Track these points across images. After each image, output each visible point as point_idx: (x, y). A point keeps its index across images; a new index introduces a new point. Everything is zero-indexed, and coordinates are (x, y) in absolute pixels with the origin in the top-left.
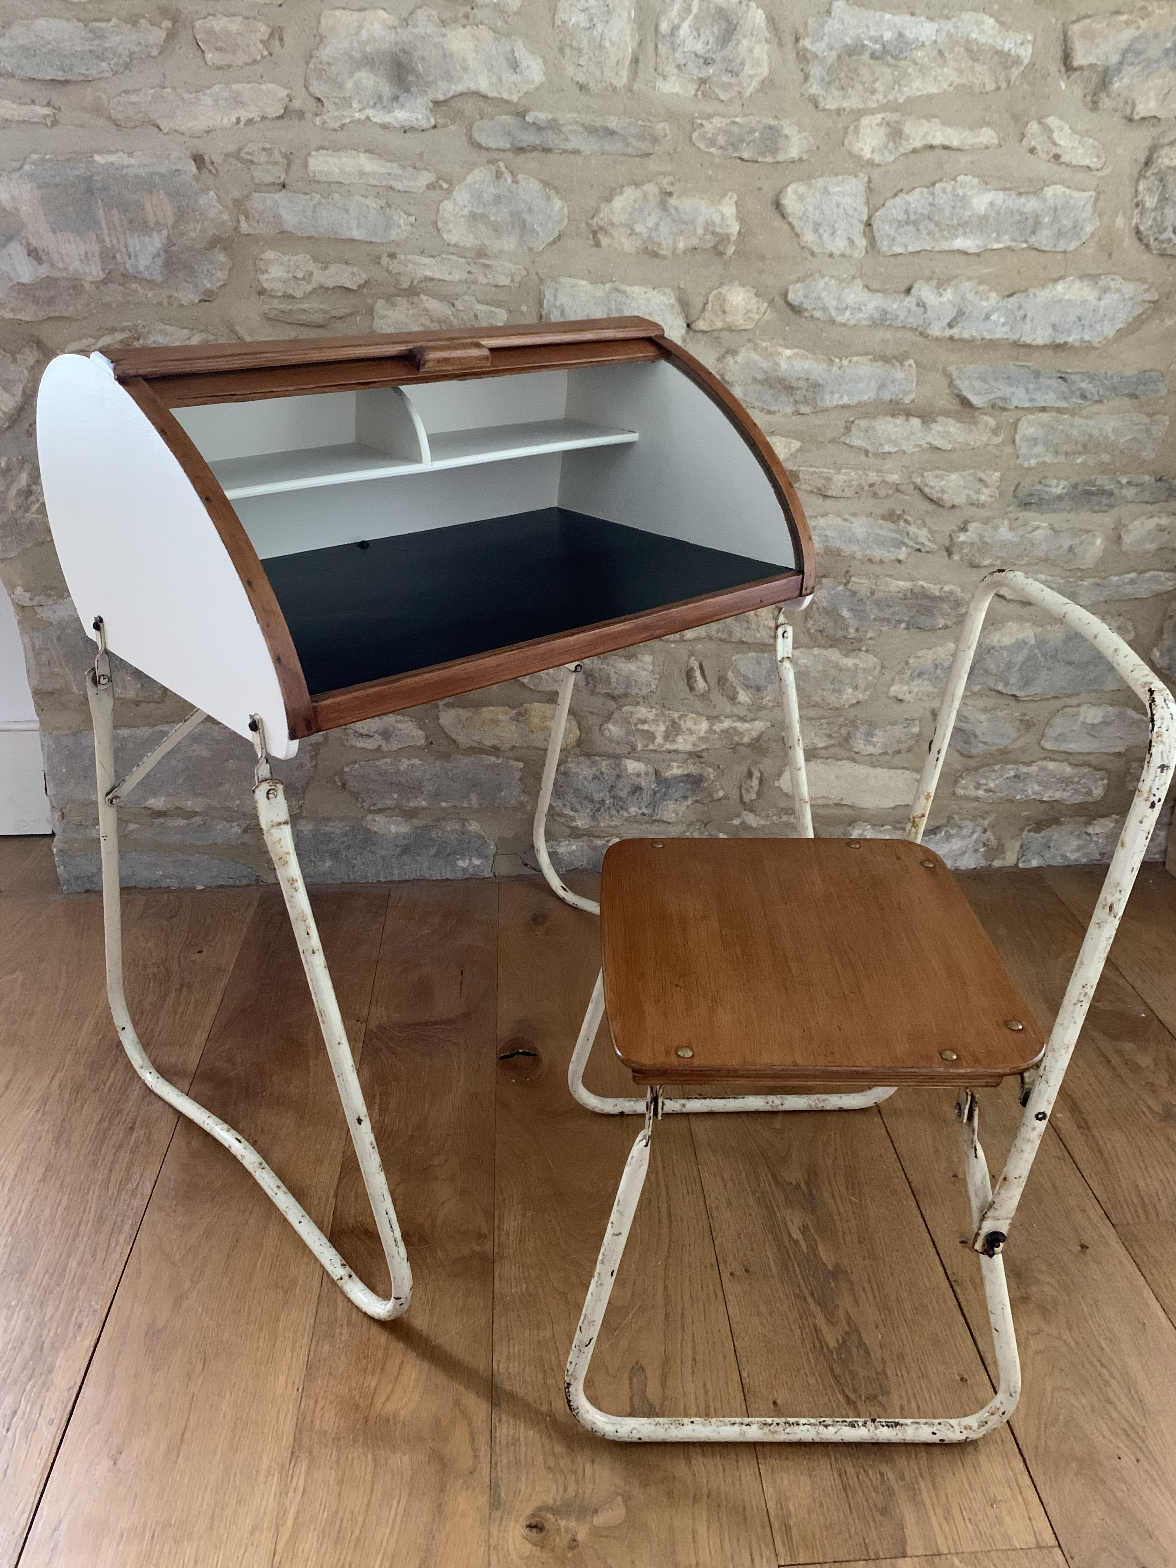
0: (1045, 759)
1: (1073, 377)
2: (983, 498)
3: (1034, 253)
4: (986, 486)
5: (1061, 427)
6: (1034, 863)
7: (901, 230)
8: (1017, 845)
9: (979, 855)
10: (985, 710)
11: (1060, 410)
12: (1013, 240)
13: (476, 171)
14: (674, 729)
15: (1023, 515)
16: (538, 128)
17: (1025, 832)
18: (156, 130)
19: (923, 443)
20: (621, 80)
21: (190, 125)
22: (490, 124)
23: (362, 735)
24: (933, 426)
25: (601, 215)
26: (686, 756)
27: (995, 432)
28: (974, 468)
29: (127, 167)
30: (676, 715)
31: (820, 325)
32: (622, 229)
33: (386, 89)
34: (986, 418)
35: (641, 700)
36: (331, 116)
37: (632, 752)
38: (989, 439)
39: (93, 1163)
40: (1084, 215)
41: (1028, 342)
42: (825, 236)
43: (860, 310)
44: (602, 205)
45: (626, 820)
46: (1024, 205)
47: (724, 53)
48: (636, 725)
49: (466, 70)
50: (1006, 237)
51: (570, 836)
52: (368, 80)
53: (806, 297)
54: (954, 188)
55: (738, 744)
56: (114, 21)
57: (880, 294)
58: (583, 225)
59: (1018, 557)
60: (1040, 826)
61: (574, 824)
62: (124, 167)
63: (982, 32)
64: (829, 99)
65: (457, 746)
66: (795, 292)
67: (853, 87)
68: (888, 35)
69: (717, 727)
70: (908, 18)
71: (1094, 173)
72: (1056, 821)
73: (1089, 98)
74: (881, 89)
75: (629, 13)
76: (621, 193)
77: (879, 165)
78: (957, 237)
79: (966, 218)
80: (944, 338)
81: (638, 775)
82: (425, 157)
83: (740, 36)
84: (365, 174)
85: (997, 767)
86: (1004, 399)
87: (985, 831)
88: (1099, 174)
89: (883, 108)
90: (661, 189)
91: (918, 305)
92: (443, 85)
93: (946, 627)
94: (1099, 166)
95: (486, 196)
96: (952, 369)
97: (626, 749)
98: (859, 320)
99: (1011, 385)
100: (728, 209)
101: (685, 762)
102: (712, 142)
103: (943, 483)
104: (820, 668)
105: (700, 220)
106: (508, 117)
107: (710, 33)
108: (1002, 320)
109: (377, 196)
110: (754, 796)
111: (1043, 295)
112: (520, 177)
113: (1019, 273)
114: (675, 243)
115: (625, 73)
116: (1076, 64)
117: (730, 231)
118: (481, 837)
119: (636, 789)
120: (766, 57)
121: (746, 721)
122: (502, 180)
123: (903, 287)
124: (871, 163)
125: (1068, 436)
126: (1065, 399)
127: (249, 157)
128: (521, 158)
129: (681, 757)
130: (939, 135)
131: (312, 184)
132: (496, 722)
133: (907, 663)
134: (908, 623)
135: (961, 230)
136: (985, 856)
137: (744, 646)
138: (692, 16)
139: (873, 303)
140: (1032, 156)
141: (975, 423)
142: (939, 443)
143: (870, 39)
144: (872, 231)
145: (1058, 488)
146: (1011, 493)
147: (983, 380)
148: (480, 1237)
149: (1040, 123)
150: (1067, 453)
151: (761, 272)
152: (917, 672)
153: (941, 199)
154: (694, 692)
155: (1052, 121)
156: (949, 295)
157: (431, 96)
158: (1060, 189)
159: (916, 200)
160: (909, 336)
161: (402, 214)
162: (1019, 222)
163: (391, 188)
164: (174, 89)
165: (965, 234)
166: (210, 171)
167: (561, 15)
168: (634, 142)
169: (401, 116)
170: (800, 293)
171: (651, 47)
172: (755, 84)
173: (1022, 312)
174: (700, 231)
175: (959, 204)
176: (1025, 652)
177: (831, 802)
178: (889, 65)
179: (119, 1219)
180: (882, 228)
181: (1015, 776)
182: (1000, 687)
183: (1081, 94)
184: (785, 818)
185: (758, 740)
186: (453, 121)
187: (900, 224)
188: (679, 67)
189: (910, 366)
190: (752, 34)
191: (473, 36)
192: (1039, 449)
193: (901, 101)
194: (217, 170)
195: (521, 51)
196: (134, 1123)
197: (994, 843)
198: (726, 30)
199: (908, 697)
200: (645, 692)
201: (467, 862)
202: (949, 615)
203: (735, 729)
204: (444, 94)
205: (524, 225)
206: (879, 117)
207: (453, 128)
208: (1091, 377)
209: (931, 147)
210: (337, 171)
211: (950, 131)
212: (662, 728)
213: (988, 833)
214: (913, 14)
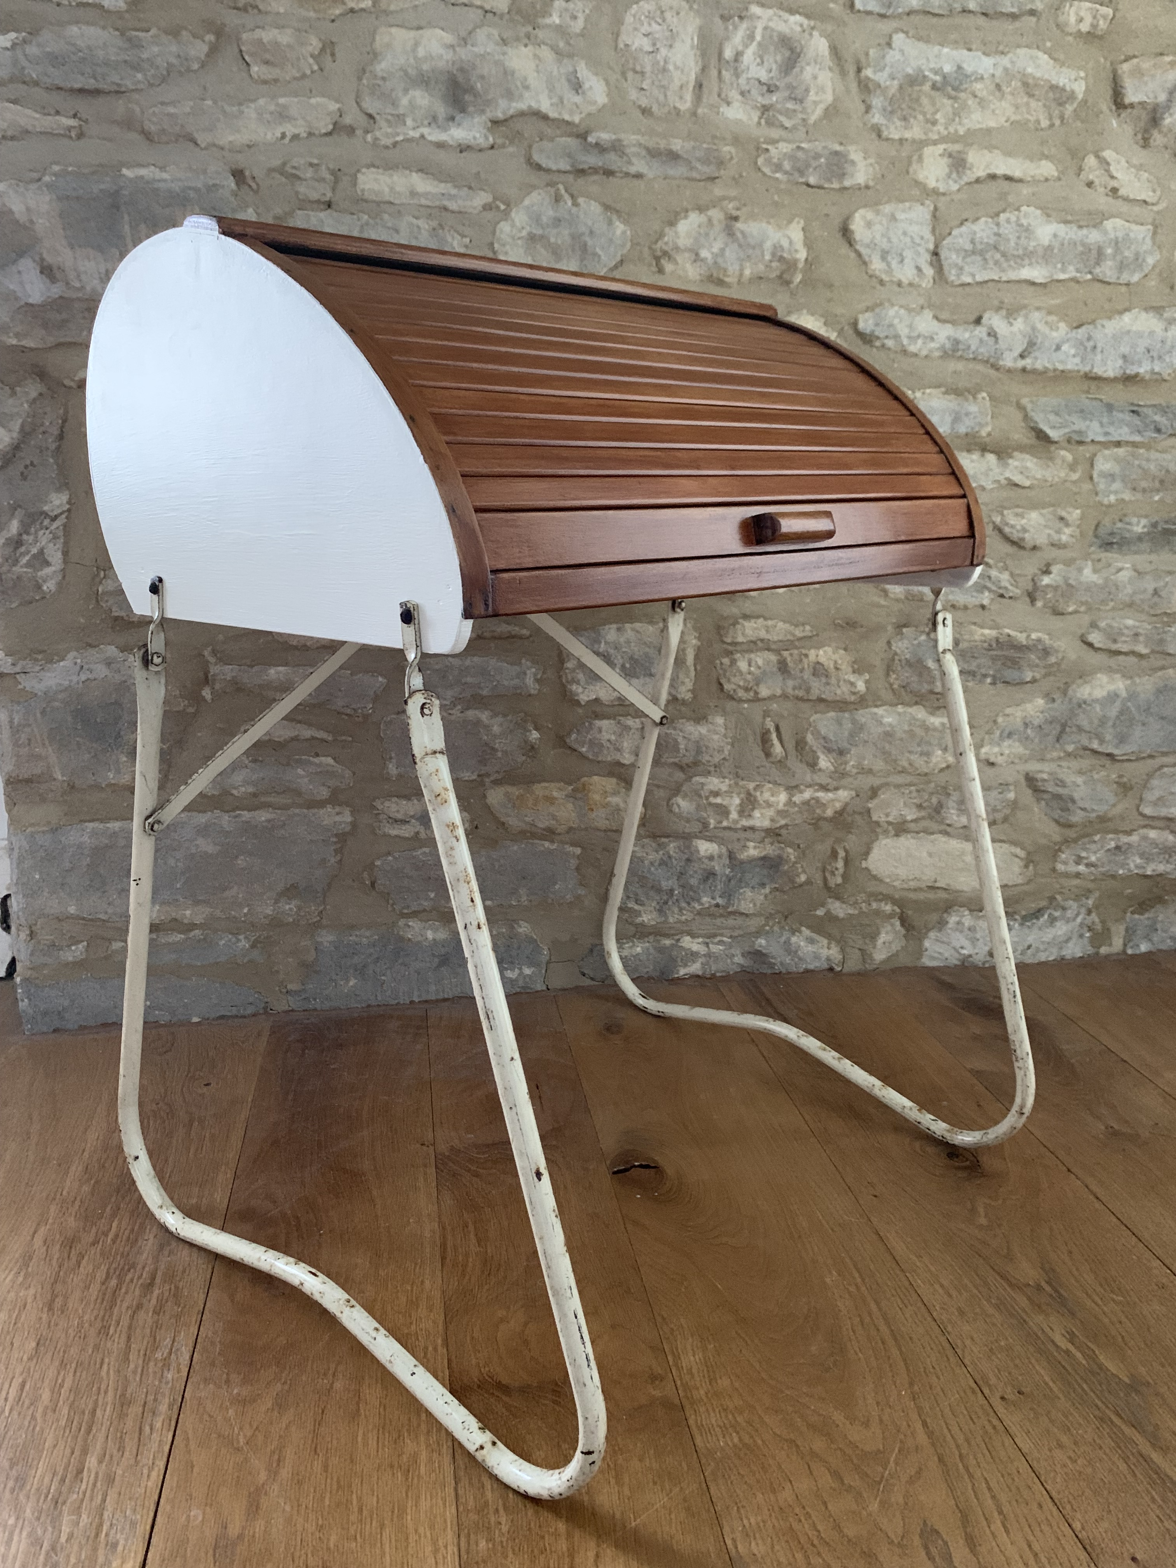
0: (1145, 826)
1: (1145, 410)
2: (1064, 538)
3: (1099, 285)
4: (1067, 525)
5: (1137, 462)
6: (1144, 948)
7: (968, 260)
8: (1122, 928)
9: (1086, 941)
10: (1080, 772)
11: (1134, 445)
12: (1078, 271)
13: (534, 194)
14: (749, 803)
15: (1105, 555)
16: (600, 148)
17: (1129, 914)
18: (191, 145)
19: (1001, 478)
20: (685, 105)
21: (231, 138)
22: (550, 145)
23: (396, 821)
24: (1010, 461)
25: (666, 239)
26: (763, 834)
27: (1072, 467)
28: (1053, 505)
29: (159, 181)
30: (751, 786)
31: (892, 356)
32: (687, 255)
33: (441, 110)
34: (1063, 453)
35: (712, 769)
36: (384, 133)
37: (705, 832)
38: (1067, 475)
39: (104, 1331)
40: (1145, 248)
41: (1100, 373)
42: (894, 264)
43: (932, 339)
44: (667, 230)
45: (699, 913)
46: (1087, 237)
47: (789, 79)
48: (707, 798)
49: (527, 88)
50: (1071, 268)
51: (634, 936)
52: (421, 98)
53: (877, 325)
54: (1018, 218)
55: (821, 818)
56: (154, 31)
57: (950, 325)
58: (646, 250)
59: (1103, 602)
60: (1143, 906)
61: (639, 920)
62: (154, 180)
63: (1038, 66)
64: (892, 128)
65: (506, 829)
66: (866, 321)
67: (915, 118)
68: (947, 68)
69: (797, 799)
70: (965, 52)
71: (1150, 207)
72: (1160, 900)
73: (1140, 136)
74: (942, 121)
75: (692, 39)
76: (686, 217)
77: (944, 194)
78: (1023, 266)
79: (1031, 248)
80: (1016, 370)
81: (711, 858)
82: (483, 176)
83: (803, 64)
84: (417, 194)
85: (1097, 838)
86: (1080, 432)
87: (1089, 912)
88: (1155, 208)
89: (943, 140)
90: (726, 214)
91: (989, 334)
92: (503, 103)
93: (1034, 681)
94: (1154, 200)
95: (544, 219)
96: (1025, 401)
97: (696, 827)
98: (931, 351)
99: (1085, 419)
100: (795, 233)
101: (762, 841)
102: (778, 167)
103: (1024, 521)
104: (906, 728)
105: (768, 245)
106: (569, 139)
107: (774, 60)
108: (1073, 351)
109: (430, 216)
110: (839, 880)
111: (1111, 326)
112: (581, 200)
113: (1086, 304)
114: (742, 270)
115: (689, 97)
116: (1127, 101)
117: (798, 256)
118: (532, 941)
119: (710, 875)
120: (830, 84)
121: (828, 790)
122: (562, 203)
123: (973, 318)
124: (935, 192)
125: (1145, 472)
126: (1139, 432)
127: (294, 171)
128: (581, 181)
129: (758, 835)
130: (1003, 166)
131: (360, 203)
132: (551, 800)
133: (995, 722)
134: (994, 677)
135: (1027, 261)
136: (1092, 940)
137: (822, 705)
138: (755, 44)
139: (944, 333)
140: (1090, 190)
141: (1051, 459)
142: (1017, 478)
143: (931, 70)
144: (939, 261)
145: (1139, 527)
146: (1091, 533)
147: (1057, 414)
148: (654, 1378)
149: (1097, 157)
150: (1144, 491)
151: (830, 300)
152: (1007, 732)
153: (1007, 230)
154: (771, 759)
155: (1108, 154)
156: (1019, 324)
157: (489, 114)
158: (1118, 222)
159: (982, 229)
160: (980, 367)
161: (456, 235)
162: (1082, 253)
163: (446, 209)
164: (215, 102)
165: (1030, 264)
166: (250, 186)
167: (624, 39)
168: (698, 166)
169: (458, 134)
170: (871, 322)
171: (714, 73)
172: (819, 111)
173: (1091, 343)
174: (768, 257)
175: (1024, 234)
176: (1118, 704)
177: (923, 885)
178: (950, 97)
179: (151, 1398)
180: (950, 257)
181: (1118, 848)
182: (1095, 745)
183: (1131, 132)
184: (874, 905)
185: (840, 813)
186: (512, 142)
187: (968, 254)
188: (742, 94)
189: (983, 398)
190: (816, 63)
191: (535, 55)
192: (1117, 485)
193: (962, 133)
194: (258, 185)
195: (584, 72)
196: (153, 1278)
197: (1099, 927)
198: (789, 59)
199: (1000, 760)
200: (717, 759)
201: (517, 971)
202: (1037, 666)
203: (817, 800)
204: (504, 113)
205: (584, 248)
206: (941, 147)
207: (511, 149)
208: (1163, 410)
209: (993, 177)
210: (387, 190)
211: (1011, 161)
212: (737, 801)
213: (1094, 915)
214: (970, 50)
